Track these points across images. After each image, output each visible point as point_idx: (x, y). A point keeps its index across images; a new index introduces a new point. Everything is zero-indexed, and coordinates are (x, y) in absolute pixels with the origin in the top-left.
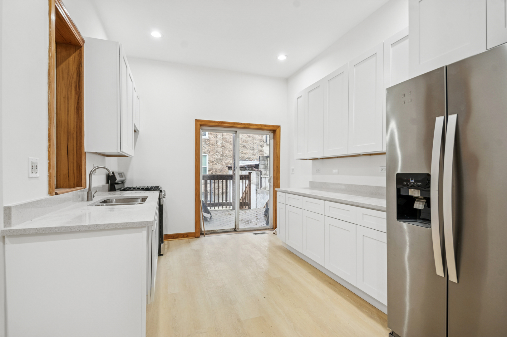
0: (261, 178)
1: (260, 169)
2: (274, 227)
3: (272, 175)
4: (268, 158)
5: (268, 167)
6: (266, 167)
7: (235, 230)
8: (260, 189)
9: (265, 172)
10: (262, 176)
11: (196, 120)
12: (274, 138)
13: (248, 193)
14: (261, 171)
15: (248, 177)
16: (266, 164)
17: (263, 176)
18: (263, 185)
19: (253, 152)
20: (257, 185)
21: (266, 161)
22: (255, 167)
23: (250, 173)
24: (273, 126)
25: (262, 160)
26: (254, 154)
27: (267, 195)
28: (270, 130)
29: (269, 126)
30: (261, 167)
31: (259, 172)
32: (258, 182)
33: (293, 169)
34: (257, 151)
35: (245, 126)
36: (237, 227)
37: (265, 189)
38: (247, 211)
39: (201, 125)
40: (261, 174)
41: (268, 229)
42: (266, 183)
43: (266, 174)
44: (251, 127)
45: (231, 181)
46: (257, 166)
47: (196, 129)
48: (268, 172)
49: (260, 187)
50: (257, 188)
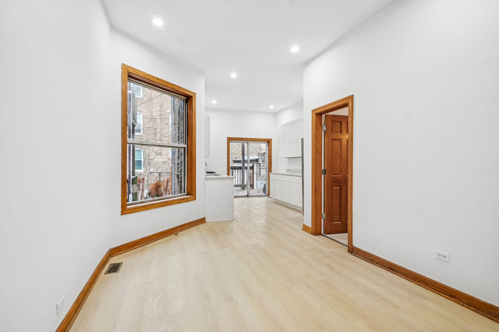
0: (260, 169)
1: (259, 163)
2: (269, 195)
3: (267, 166)
4: (265, 154)
5: (265, 161)
6: (263, 161)
7: (248, 196)
8: (260, 177)
9: (263, 164)
10: (260, 167)
11: (228, 137)
12: (269, 145)
13: (251, 178)
14: (259, 164)
15: (252, 168)
16: (264, 158)
17: (262, 168)
18: (262, 175)
19: (253, 148)
20: (257, 174)
21: (264, 156)
22: (255, 161)
23: (253, 165)
24: (268, 139)
25: (261, 156)
26: (254, 150)
27: (264, 181)
28: (266, 141)
29: (266, 139)
30: (260, 161)
31: (259, 165)
32: (258, 172)
33: (279, 163)
34: (256, 147)
35: (253, 140)
36: (248, 195)
37: (263, 177)
38: (252, 190)
39: (230, 140)
40: (260, 166)
41: (266, 196)
42: (264, 172)
43: (264, 166)
44: (256, 140)
45: (241, 170)
46: (257, 160)
47: (228, 142)
48: (265, 165)
49: (259, 176)
50: (257, 176)
